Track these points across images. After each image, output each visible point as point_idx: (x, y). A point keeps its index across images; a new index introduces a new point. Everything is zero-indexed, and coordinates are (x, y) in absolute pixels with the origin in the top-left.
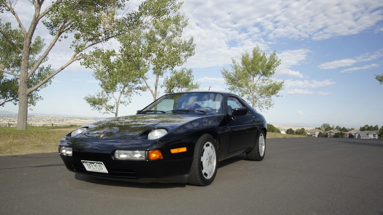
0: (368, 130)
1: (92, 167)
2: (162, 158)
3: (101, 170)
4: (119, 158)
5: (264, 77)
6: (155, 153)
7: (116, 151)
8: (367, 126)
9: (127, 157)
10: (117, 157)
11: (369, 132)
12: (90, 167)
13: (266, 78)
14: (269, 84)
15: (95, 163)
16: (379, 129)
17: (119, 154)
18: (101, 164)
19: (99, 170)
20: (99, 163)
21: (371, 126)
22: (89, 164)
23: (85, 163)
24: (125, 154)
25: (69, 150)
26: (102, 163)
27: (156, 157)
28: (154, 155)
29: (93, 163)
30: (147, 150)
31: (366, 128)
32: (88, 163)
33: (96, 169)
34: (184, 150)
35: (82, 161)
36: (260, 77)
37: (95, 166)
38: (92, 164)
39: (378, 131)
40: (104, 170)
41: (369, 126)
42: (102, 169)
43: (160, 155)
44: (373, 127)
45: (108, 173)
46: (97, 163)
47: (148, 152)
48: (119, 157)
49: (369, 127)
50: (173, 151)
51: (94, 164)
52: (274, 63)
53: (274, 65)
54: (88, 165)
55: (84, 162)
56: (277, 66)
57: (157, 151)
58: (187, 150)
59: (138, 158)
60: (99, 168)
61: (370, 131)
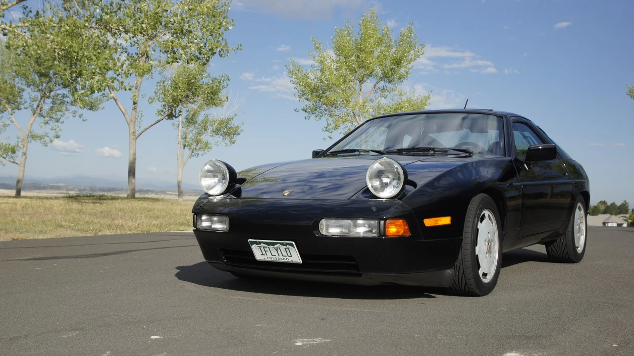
0: (605, 212)
1: (268, 253)
2: (408, 234)
3: (288, 257)
4: (327, 234)
5: (385, 85)
6: (396, 226)
7: (321, 220)
8: (604, 203)
9: (342, 232)
10: (324, 232)
11: (608, 218)
12: (264, 253)
13: (389, 86)
14: (397, 98)
15: (277, 243)
16: (630, 211)
17: (328, 227)
18: (292, 245)
19: (282, 257)
20: (286, 245)
21: (613, 204)
22: (264, 247)
23: (255, 245)
24: (339, 226)
25: (220, 222)
26: (294, 243)
27: (398, 232)
28: (392, 230)
29: (273, 244)
30: (383, 219)
31: (602, 208)
32: (262, 244)
33: (277, 256)
34: (446, 221)
35: (249, 240)
36: (377, 83)
37: (277, 250)
38: (271, 247)
39: (628, 216)
40: (295, 257)
41: (609, 204)
42: (291, 256)
43: (405, 229)
44: (616, 206)
45: (301, 262)
46: (283, 244)
47: (385, 223)
48: (328, 232)
49: (608, 206)
50: (429, 222)
51: (276, 246)
52: (409, 52)
53: (410, 57)
54: (262, 248)
55: (253, 243)
56: (415, 59)
57: (400, 222)
58: (452, 220)
59: (362, 234)
60: (285, 254)
61: (611, 214)
